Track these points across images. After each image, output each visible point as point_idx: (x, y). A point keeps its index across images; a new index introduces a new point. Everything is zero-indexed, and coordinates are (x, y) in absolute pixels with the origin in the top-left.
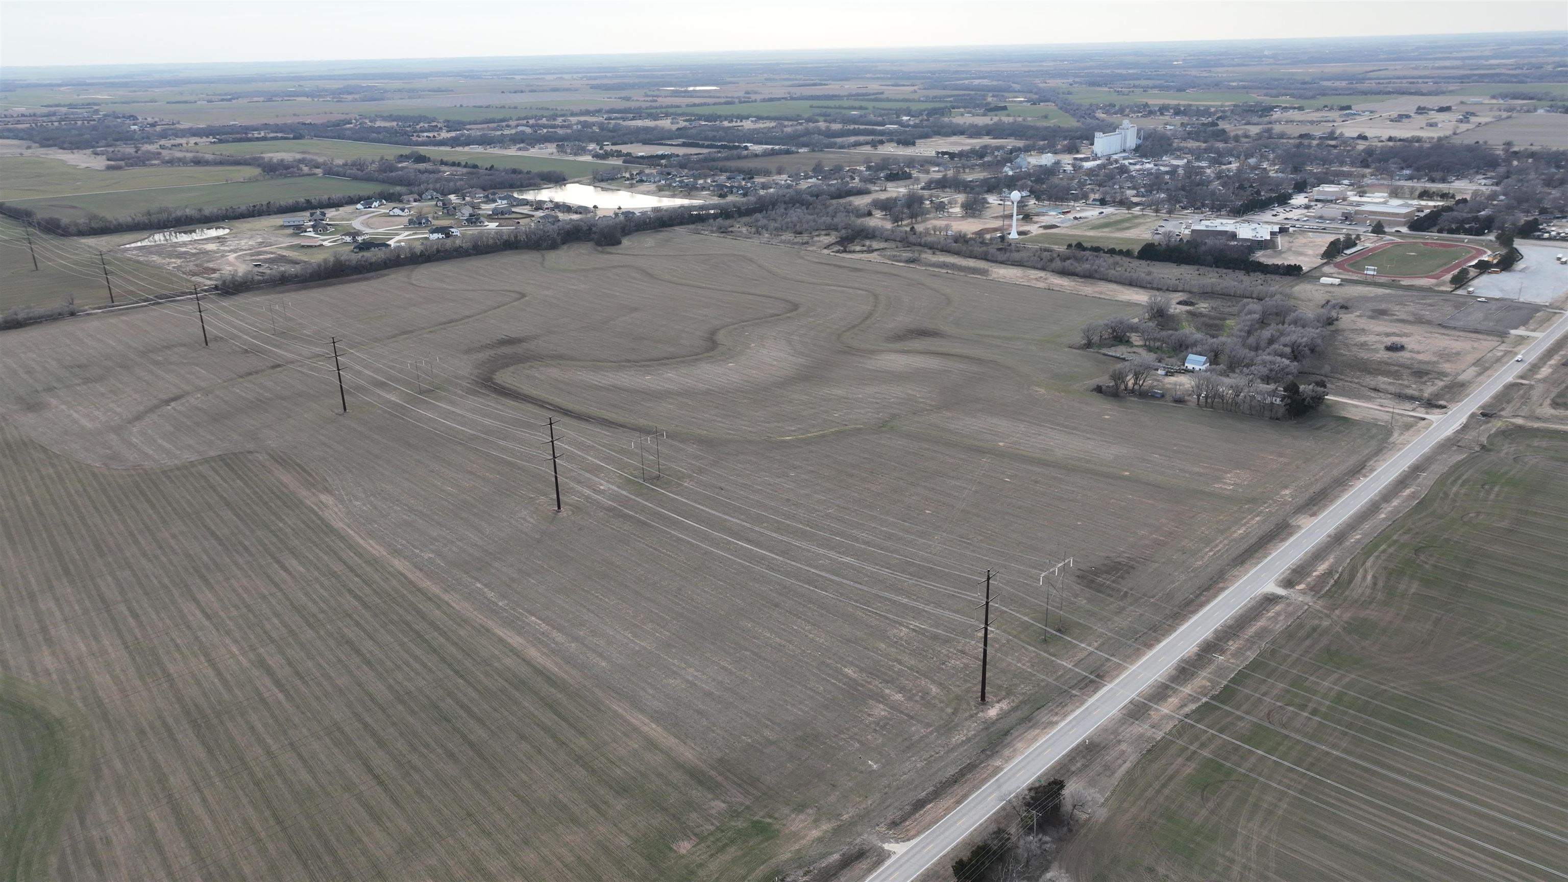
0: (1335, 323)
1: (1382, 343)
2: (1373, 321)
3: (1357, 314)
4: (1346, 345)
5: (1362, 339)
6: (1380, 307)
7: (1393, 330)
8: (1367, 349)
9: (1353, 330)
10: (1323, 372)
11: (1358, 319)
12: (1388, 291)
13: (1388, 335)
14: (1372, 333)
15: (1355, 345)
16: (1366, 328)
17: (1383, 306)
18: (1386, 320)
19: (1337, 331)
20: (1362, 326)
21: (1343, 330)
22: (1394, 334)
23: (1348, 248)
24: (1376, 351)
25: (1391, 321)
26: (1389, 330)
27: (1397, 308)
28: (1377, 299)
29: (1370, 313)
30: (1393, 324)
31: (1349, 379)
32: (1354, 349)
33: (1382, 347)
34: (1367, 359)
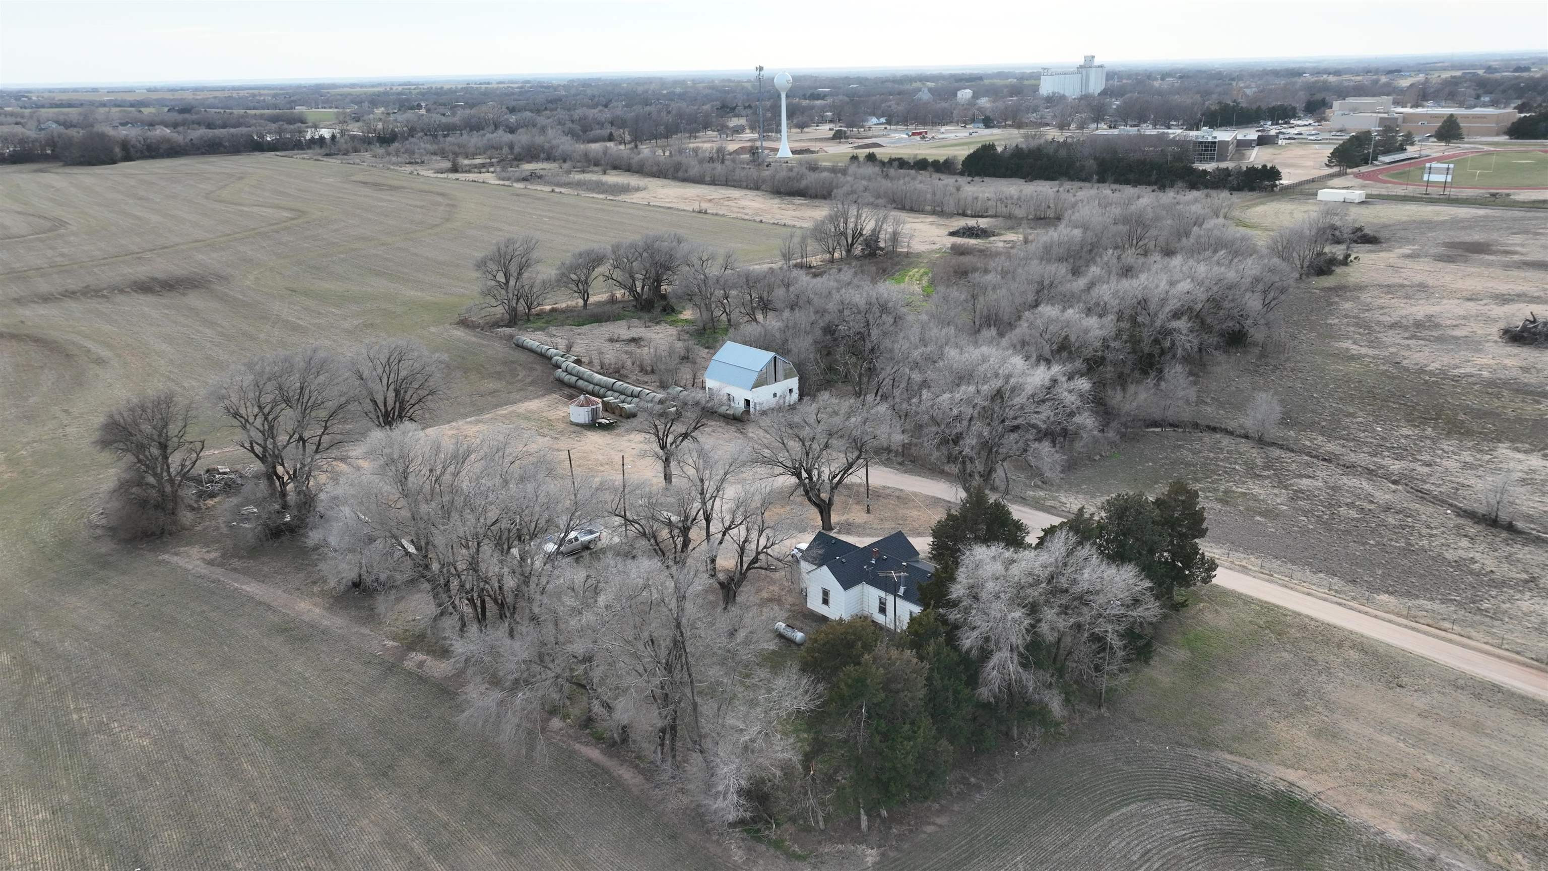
0: (1339, 270)
1: (1489, 320)
2: (1452, 266)
3: (1407, 250)
4: (1366, 327)
5: (1420, 310)
6: (1468, 239)
7: (1518, 288)
8: (1441, 340)
9: (1389, 289)
10: (1248, 422)
11: (1408, 263)
12: (1481, 212)
13: (1503, 299)
14: (1452, 294)
15: (1394, 326)
16: (1430, 282)
17: (1477, 237)
18: (1490, 265)
19: (1340, 290)
20: (1418, 278)
21: (1360, 288)
22: (1521, 297)
23: (1387, 152)
24: (1473, 344)
25: (1507, 266)
26: (1503, 288)
27: (1518, 239)
28: (1455, 224)
29: (1441, 250)
30: (1515, 273)
31: (1362, 458)
32: (1391, 338)
33: (1494, 331)
34: (1443, 373)
